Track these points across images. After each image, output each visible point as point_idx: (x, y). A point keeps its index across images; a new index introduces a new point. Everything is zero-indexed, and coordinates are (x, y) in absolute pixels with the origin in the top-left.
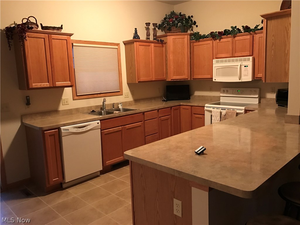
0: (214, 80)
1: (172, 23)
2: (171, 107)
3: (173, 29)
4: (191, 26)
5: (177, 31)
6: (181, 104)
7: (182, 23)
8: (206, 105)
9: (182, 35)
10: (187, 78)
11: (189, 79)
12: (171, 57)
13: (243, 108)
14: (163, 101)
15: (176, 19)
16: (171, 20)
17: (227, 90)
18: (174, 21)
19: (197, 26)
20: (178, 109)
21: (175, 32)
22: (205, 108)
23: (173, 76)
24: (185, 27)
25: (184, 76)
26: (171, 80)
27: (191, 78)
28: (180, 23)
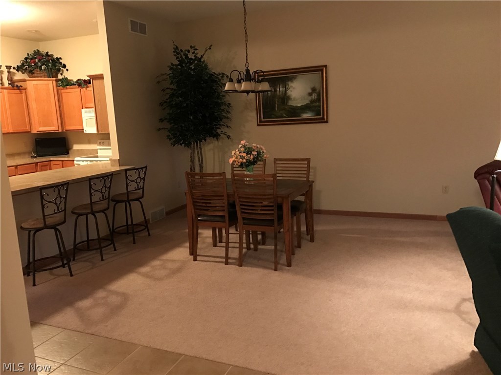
0: (85, 132)
1: (35, 65)
2: (37, 164)
3: (37, 72)
4: (59, 70)
5: (42, 75)
6: (51, 159)
7: (48, 66)
8: (76, 159)
9: (45, 80)
10: (57, 129)
11: (60, 131)
12: (33, 105)
13: (108, 159)
14: (31, 157)
15: (40, 61)
16: (32, 61)
17: (103, 143)
18: (37, 63)
19: (67, 70)
20: (47, 165)
21: (39, 75)
22: (75, 162)
23: (39, 127)
24: (53, 71)
25: (53, 127)
26: (37, 131)
27: (62, 129)
28: (44, 66)
